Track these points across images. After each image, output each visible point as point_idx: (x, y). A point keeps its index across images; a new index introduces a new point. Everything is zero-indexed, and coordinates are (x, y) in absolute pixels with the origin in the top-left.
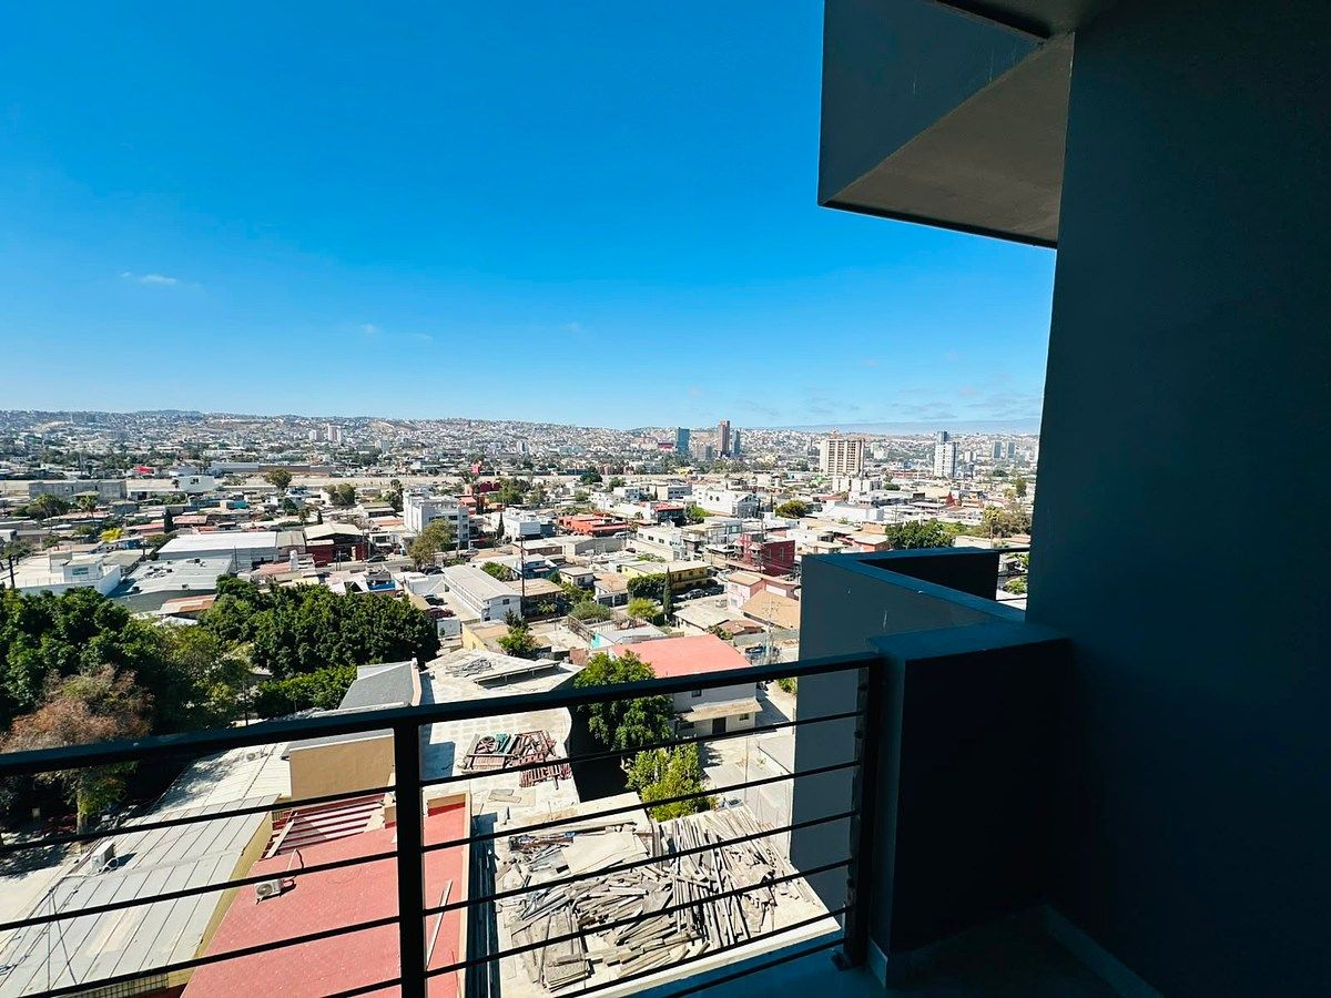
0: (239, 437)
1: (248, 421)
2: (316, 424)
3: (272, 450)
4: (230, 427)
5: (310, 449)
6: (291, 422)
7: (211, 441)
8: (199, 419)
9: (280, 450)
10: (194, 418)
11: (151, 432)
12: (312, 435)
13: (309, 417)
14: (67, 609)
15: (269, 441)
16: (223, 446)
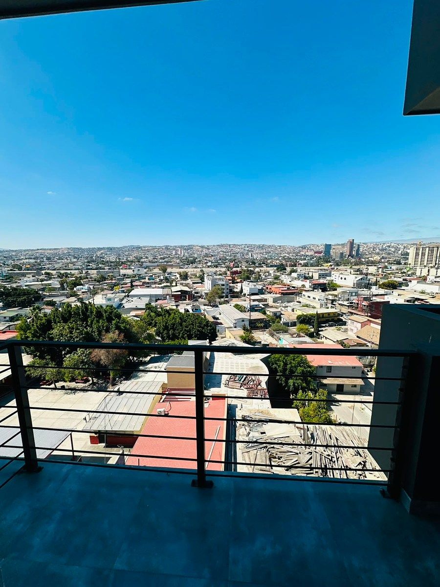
0: (151, 254)
1: (154, 248)
2: (175, 248)
3: (161, 258)
4: (148, 251)
5: (173, 258)
6: (167, 248)
7: (143, 256)
8: (140, 248)
9: (164, 259)
10: (139, 248)
11: (127, 253)
12: (174, 252)
13: (173, 245)
14: (106, 312)
15: (160, 255)
16: (147, 257)
